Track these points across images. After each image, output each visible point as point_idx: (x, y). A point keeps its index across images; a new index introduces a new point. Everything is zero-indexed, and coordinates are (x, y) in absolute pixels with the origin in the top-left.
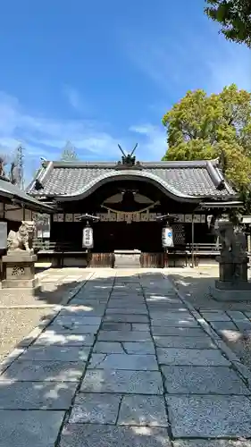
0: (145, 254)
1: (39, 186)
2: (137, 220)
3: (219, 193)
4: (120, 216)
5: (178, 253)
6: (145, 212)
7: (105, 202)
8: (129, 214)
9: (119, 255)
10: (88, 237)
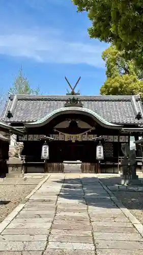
0: (84, 164)
1: (10, 115)
2: (79, 139)
3: (137, 121)
4: (67, 137)
5: (108, 163)
6: (85, 134)
7: (56, 127)
8: (74, 136)
9: (66, 164)
10: (45, 152)
